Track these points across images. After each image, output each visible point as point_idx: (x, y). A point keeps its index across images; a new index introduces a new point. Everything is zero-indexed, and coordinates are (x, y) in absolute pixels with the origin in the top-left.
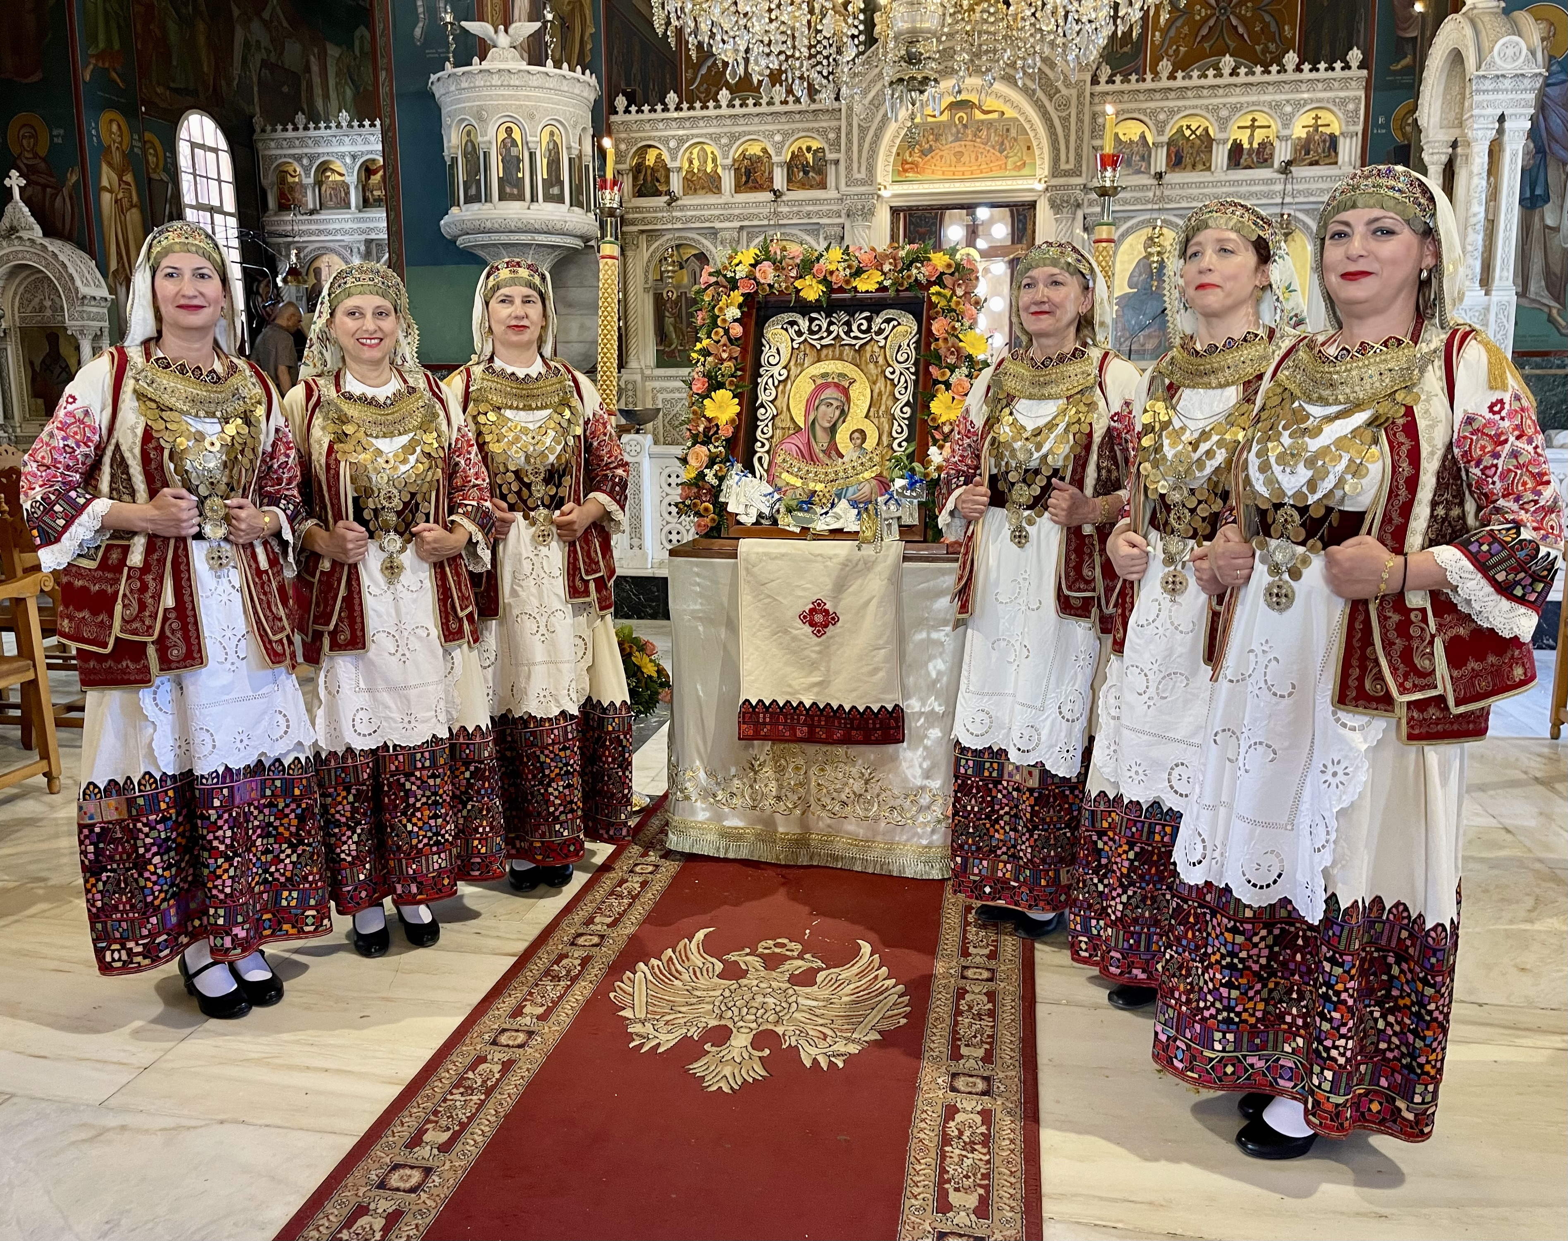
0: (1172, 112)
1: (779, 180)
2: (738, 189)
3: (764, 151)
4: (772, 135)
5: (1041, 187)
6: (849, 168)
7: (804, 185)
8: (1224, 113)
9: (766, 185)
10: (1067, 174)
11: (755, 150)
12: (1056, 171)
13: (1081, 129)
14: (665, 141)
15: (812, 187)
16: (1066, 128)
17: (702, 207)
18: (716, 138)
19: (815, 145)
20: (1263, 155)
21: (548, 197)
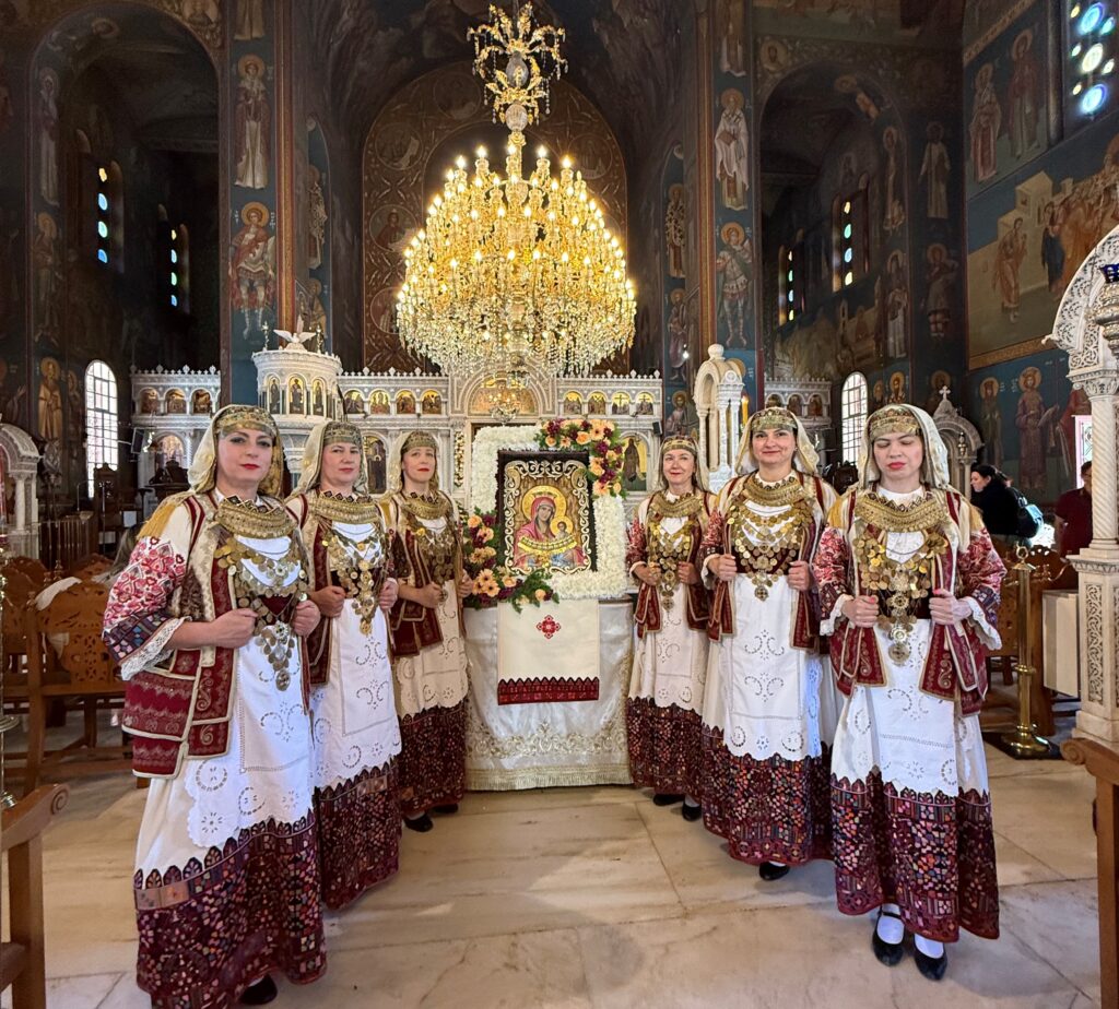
0: (589, 391)
1: (419, 409)
2: (398, 412)
3: (411, 396)
4: (415, 389)
5: (538, 417)
6: (453, 406)
7: (431, 412)
8: (610, 392)
9: (412, 411)
10: (548, 413)
11: (407, 395)
12: (544, 411)
13: (553, 395)
14: (362, 389)
15: (434, 413)
16: (548, 394)
17: (379, 420)
18: (388, 389)
19: (435, 395)
20: (625, 410)
21: (316, 413)
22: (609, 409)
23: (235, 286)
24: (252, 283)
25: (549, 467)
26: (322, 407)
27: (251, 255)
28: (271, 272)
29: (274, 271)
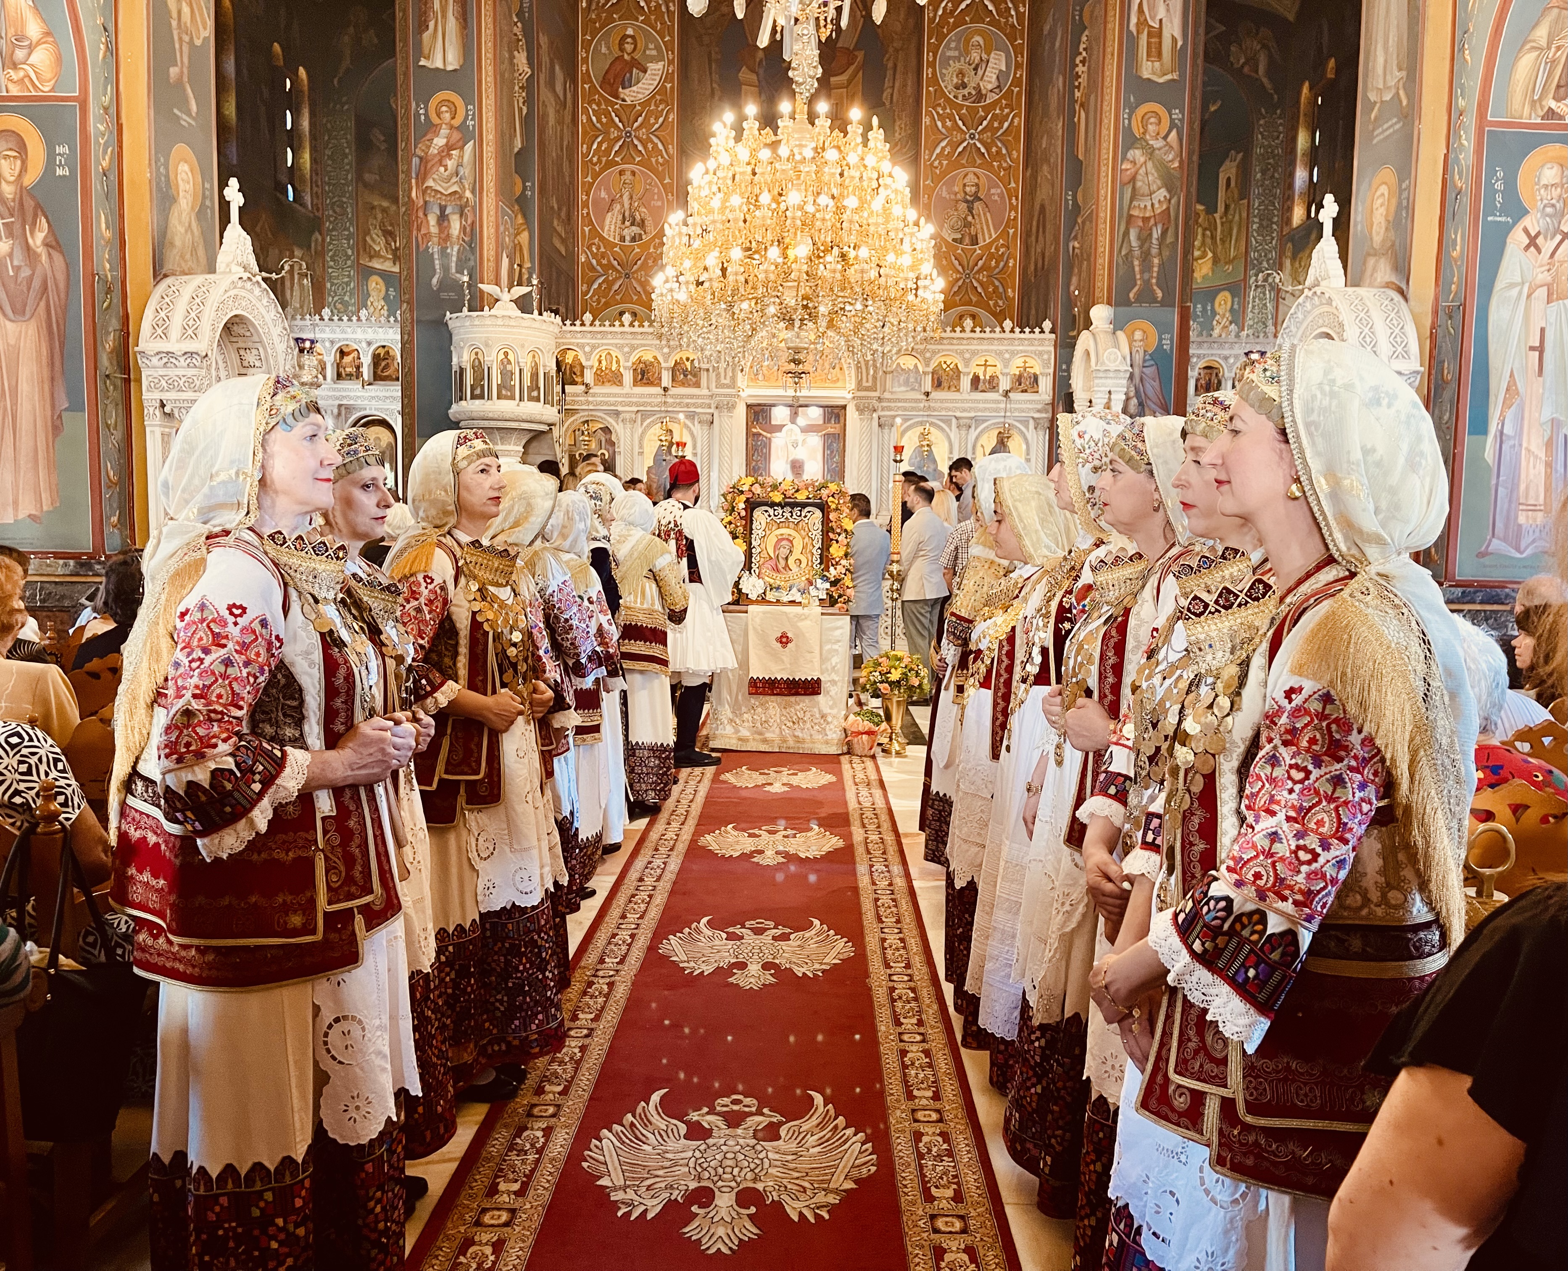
0: (934, 353)
1: (666, 379)
2: (635, 383)
3: (655, 358)
4: (661, 348)
5: (850, 396)
6: (718, 376)
7: (683, 384)
8: (967, 356)
9: (656, 382)
10: (867, 389)
11: (648, 357)
12: (860, 387)
14: (582, 346)
15: (689, 386)
17: (609, 395)
18: (620, 347)
19: (692, 357)
20: (992, 384)
21: (531, 399)
22: (966, 382)
23: (421, 214)
24: (443, 209)
26: (538, 389)
27: (442, 169)
28: (468, 194)
29: (473, 192)
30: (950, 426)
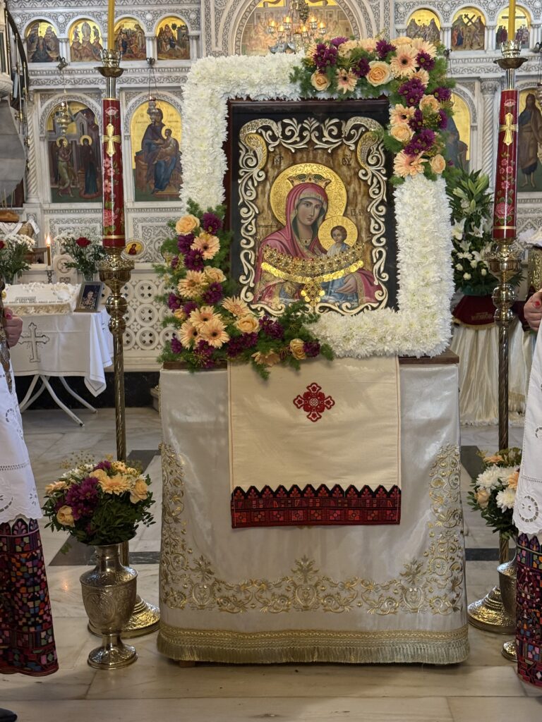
0: (454, 5)
1: (151, 50)
3: (138, 27)
4: (143, 15)
6: (208, 42)
7: (172, 56)
8: (492, 6)
9: (141, 54)
11: (130, 26)
13: (387, 16)
14: (55, 17)
15: (177, 57)
16: (377, 15)
18: (97, 15)
22: (490, 38)
25: (319, 129)
30: (472, 89)
